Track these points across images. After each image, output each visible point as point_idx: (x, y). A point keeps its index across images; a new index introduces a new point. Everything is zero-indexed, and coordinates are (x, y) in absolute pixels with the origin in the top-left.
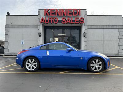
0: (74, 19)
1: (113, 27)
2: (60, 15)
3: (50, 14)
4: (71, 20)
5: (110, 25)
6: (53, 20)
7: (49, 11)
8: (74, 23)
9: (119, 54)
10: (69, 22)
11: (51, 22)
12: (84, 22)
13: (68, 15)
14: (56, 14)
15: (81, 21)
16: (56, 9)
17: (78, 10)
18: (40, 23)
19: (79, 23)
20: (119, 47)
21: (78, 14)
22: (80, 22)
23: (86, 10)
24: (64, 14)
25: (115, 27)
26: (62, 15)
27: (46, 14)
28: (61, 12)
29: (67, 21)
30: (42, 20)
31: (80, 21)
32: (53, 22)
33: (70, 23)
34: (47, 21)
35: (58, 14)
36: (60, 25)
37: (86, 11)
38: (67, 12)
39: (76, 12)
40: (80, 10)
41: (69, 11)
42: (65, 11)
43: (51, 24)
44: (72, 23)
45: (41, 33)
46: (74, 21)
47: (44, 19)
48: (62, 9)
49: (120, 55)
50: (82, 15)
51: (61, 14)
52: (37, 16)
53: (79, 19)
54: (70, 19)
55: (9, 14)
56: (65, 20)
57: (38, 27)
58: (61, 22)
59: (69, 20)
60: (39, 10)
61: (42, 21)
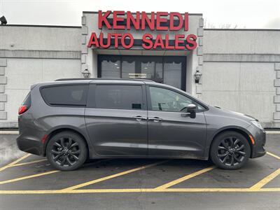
0: (171, 38)
1: (263, 58)
2: (138, 28)
3: (112, 25)
4: (164, 41)
5: (257, 53)
6: (119, 40)
7: (111, 16)
8: (173, 47)
9: (274, 123)
10: (162, 44)
11: (116, 46)
12: (198, 46)
13: (159, 27)
14: (128, 24)
15: (190, 44)
16: (129, 12)
17: (183, 16)
18: (88, 47)
19: (183, 47)
20: (274, 106)
21: (184, 26)
22: (187, 46)
23: (201, 15)
24: (147, 25)
25: (267, 59)
26: (143, 27)
27: (103, 24)
28: (141, 20)
29: (156, 44)
30: (93, 40)
31: (188, 43)
32: (120, 44)
33: (163, 47)
34: (105, 41)
35: (132, 25)
36: (136, 51)
37: (202, 19)
38: (156, 20)
39: (178, 21)
40: (187, 14)
41: (161, 17)
42: (149, 17)
43: (117, 48)
44: (167, 47)
45: (89, 73)
46: (172, 43)
47: (98, 37)
48: (144, 13)
49: (277, 126)
50: (193, 29)
51: (141, 25)
52: (80, 27)
53: (185, 39)
54: (164, 38)
55: (6, 22)
56: (151, 39)
57: (83, 56)
58: (141, 45)
59: (159, 42)
60: (84, 12)
61: (93, 43)
